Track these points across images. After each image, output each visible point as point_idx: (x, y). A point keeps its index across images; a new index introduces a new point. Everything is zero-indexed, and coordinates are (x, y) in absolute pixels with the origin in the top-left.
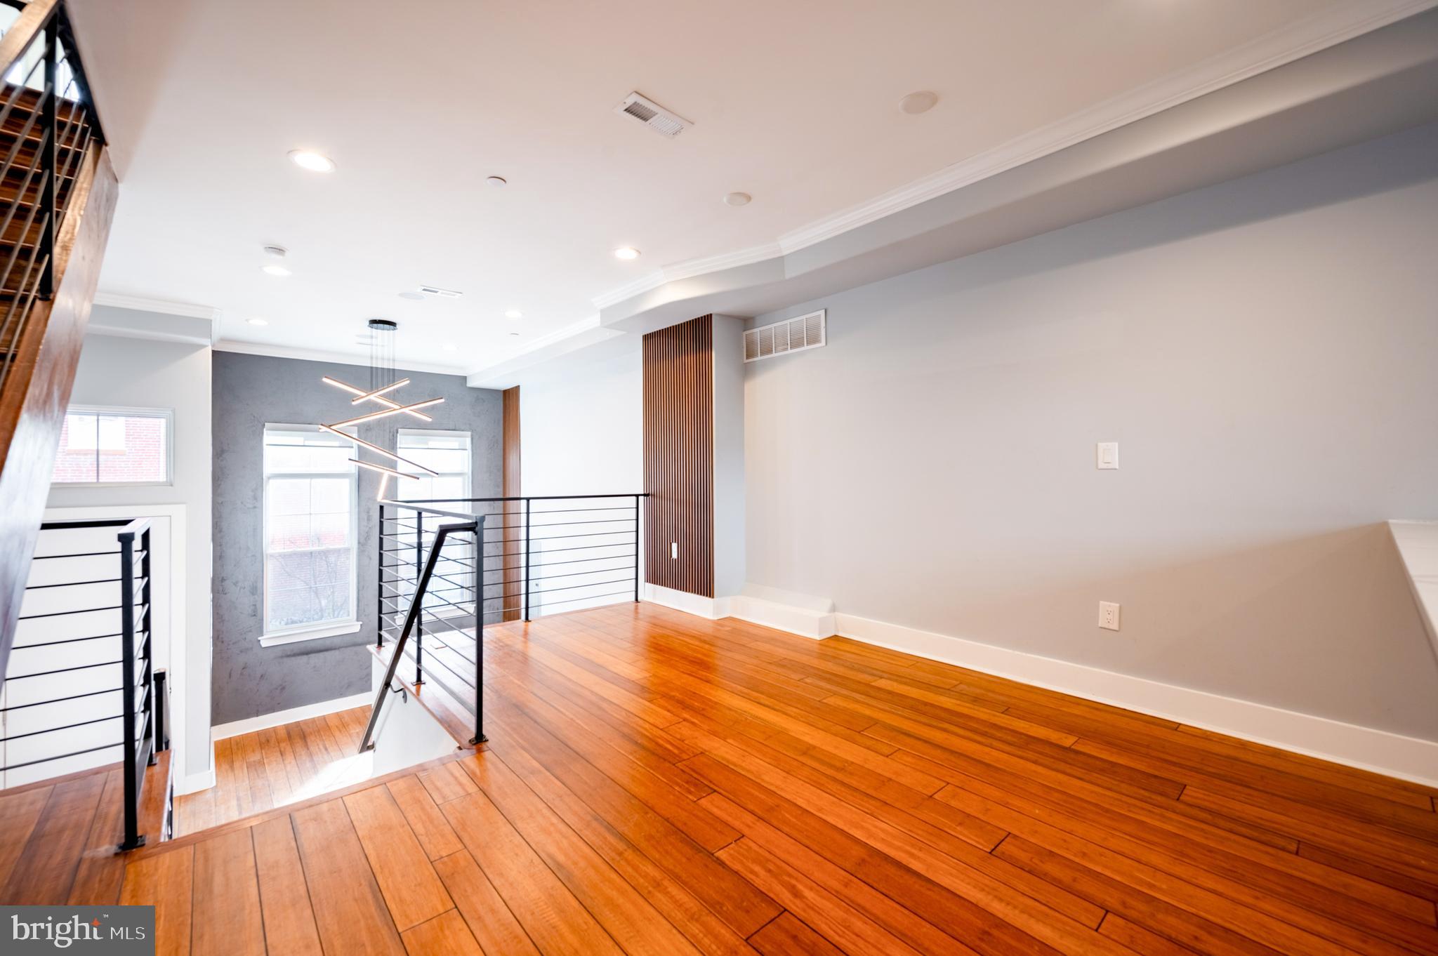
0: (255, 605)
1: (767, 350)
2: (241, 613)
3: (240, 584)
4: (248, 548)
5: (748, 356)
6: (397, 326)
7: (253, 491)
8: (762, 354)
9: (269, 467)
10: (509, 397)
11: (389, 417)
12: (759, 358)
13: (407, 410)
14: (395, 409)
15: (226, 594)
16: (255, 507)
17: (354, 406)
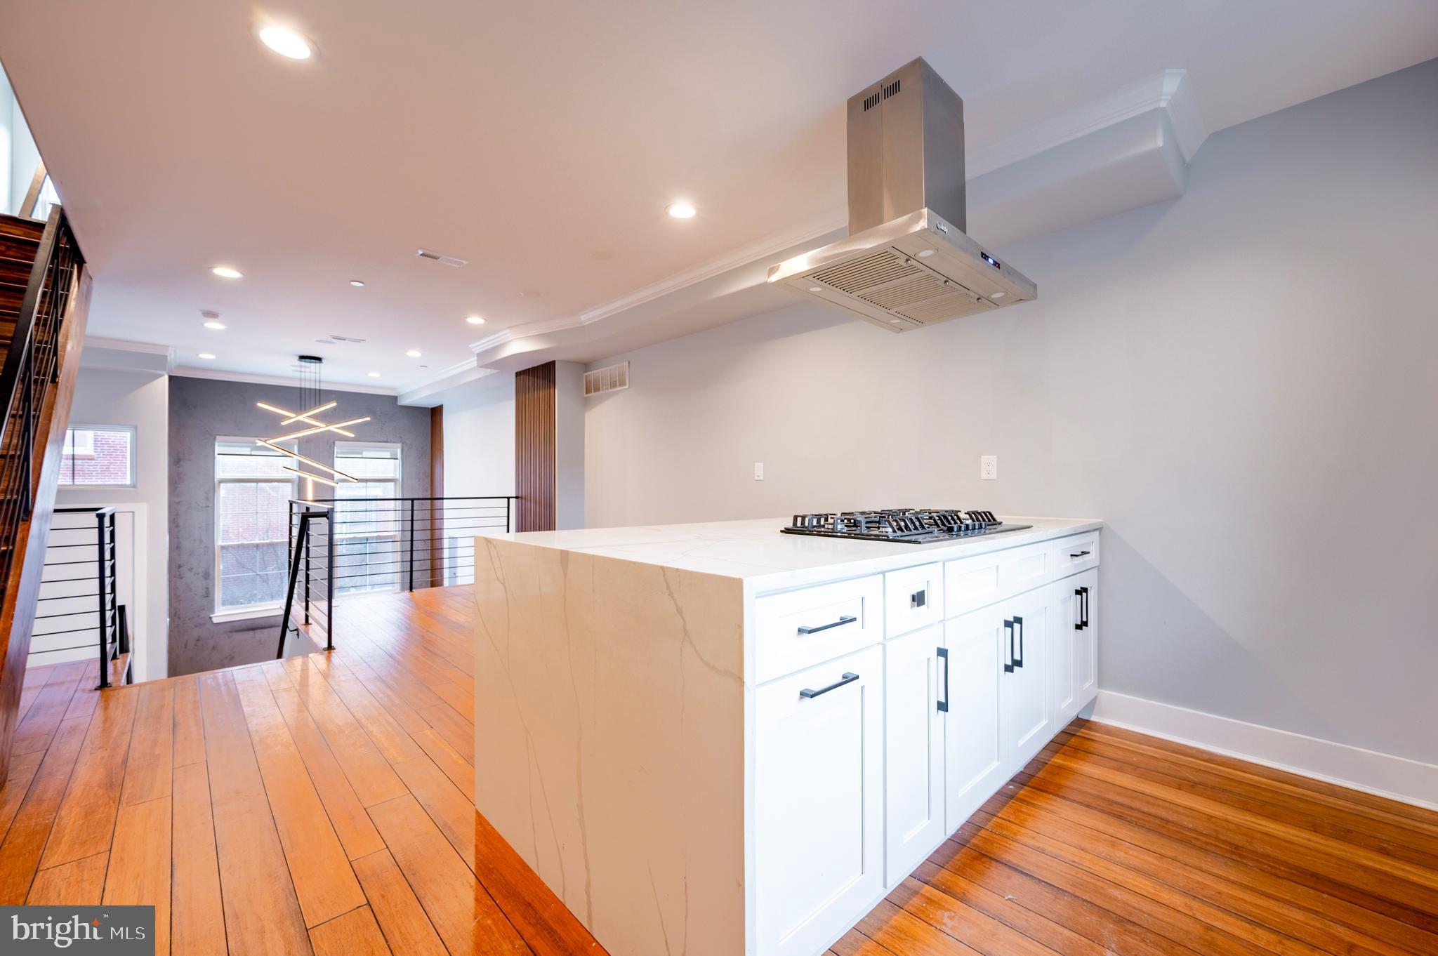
0: (207, 588)
1: (597, 389)
2: (196, 594)
3: (194, 570)
4: (201, 541)
5: (587, 393)
6: (323, 361)
7: (206, 493)
8: (595, 391)
9: (219, 474)
10: (435, 414)
11: (317, 434)
12: (593, 394)
13: (333, 428)
14: (322, 427)
15: (182, 578)
16: (208, 507)
17: (283, 426)
